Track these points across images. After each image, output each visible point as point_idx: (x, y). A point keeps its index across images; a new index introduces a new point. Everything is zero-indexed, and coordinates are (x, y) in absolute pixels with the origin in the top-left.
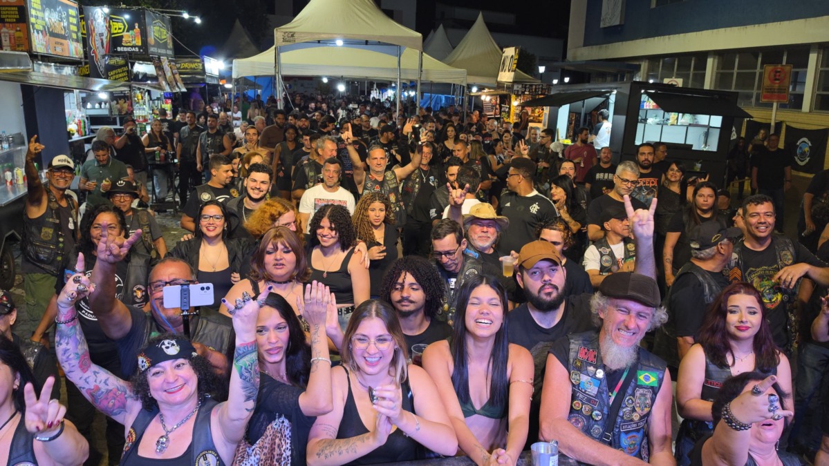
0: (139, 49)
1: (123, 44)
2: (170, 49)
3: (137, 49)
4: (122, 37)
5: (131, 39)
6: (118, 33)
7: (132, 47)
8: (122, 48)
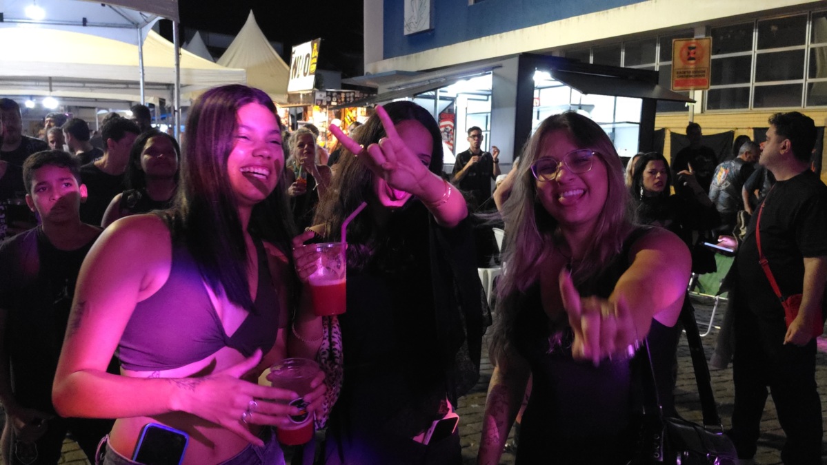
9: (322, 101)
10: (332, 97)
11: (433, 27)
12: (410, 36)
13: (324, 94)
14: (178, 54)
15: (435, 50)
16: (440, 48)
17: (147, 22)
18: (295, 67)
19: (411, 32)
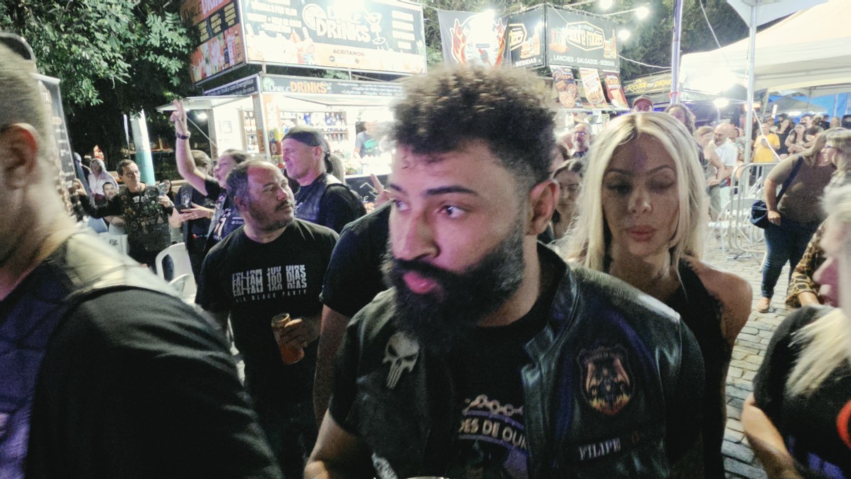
0: (537, 60)
1: (522, 57)
2: (610, 60)
3: (534, 61)
4: (521, 48)
5: (529, 49)
6: (517, 44)
7: (530, 58)
8: (520, 62)
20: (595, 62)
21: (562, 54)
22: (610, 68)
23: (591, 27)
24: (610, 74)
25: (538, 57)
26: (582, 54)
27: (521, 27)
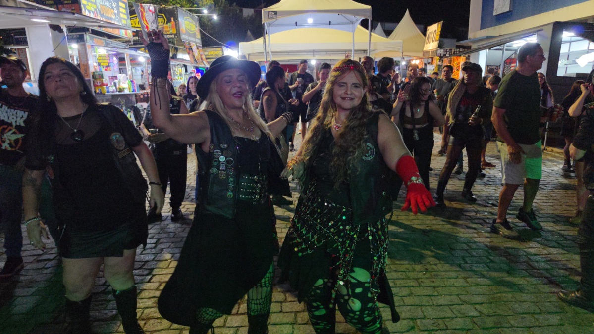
2: (198, 38)
3: (173, 36)
4: (163, 28)
5: (169, 29)
9: (441, 54)
10: (446, 52)
11: (512, 10)
12: (497, 16)
13: (442, 51)
14: (370, 35)
15: (511, 22)
16: (514, 22)
17: (357, 21)
18: (428, 38)
19: (498, 14)
20: (193, 39)
21: (185, 34)
22: (198, 43)
23: (191, 20)
24: (200, 47)
25: (175, 35)
26: (189, 35)
27: (163, 16)
